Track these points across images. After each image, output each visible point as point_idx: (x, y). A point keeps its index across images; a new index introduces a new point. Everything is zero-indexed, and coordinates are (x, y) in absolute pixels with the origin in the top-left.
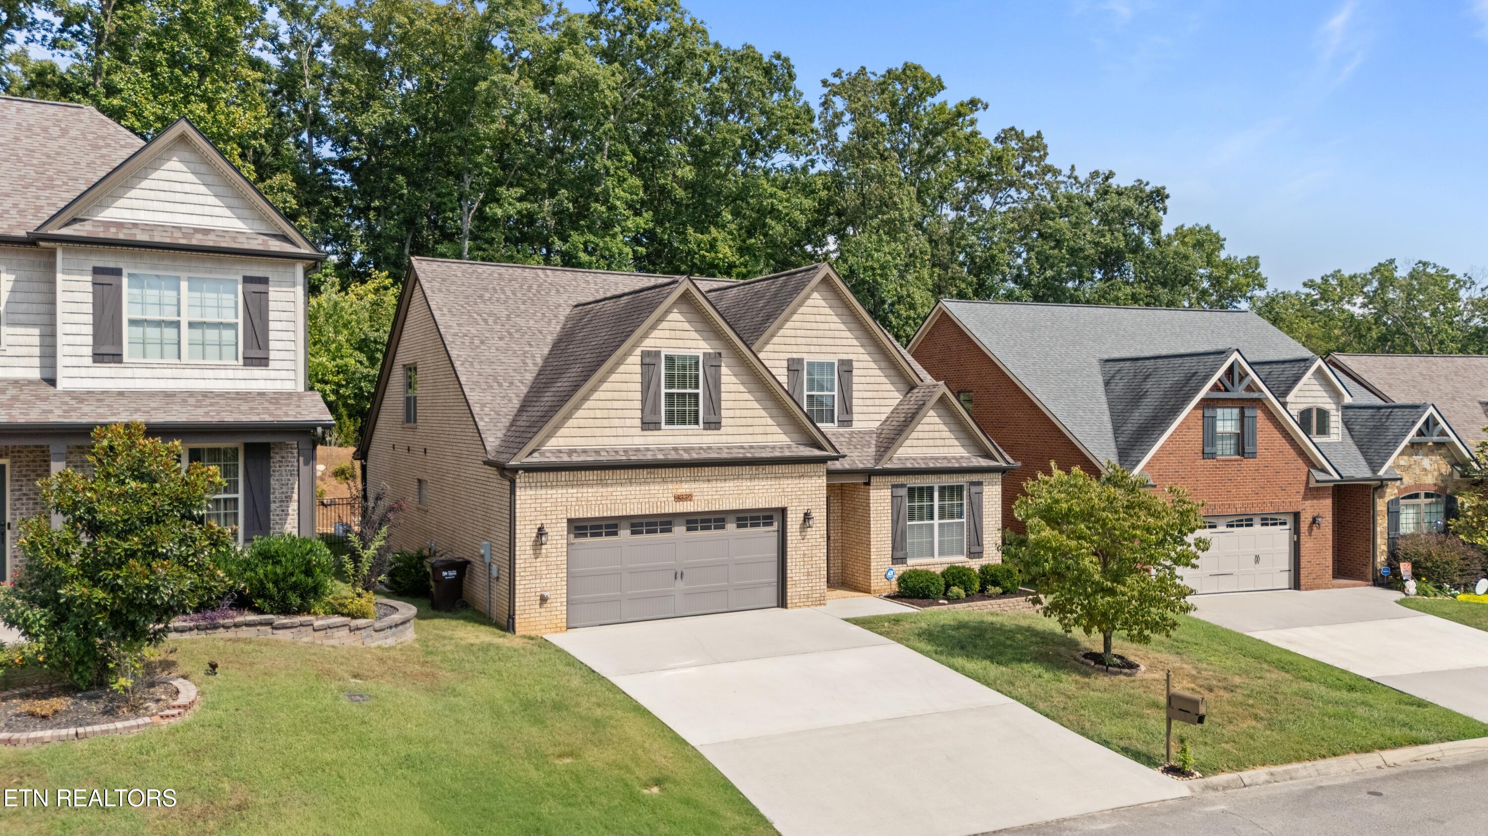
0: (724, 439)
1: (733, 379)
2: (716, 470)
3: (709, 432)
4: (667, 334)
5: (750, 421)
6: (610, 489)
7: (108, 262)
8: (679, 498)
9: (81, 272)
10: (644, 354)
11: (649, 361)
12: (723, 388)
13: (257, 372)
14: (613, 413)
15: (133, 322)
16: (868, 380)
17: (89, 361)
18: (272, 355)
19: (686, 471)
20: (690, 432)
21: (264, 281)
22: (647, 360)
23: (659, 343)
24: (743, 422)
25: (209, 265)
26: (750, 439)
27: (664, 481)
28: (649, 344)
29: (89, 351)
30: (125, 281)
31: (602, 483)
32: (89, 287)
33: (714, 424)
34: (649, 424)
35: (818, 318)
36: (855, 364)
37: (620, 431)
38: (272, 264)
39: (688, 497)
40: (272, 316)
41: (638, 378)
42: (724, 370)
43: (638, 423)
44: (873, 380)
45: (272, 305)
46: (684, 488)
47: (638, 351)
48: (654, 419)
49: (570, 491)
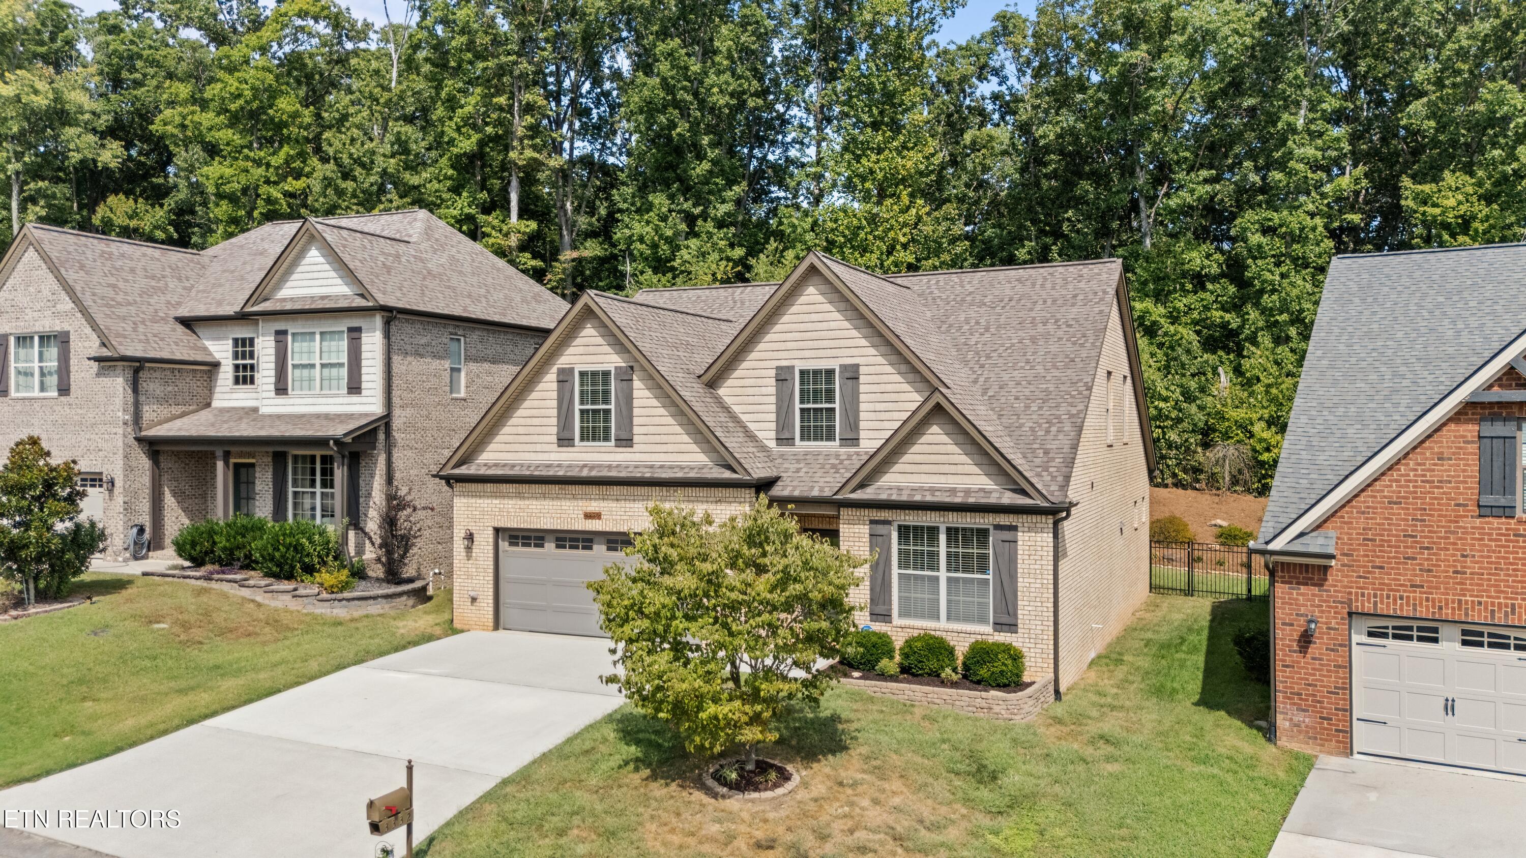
0: (638, 457)
1: (647, 393)
2: (625, 490)
3: (621, 449)
4: (581, 350)
5: (664, 439)
6: (527, 502)
7: (281, 326)
8: (588, 516)
9: (269, 334)
10: (561, 371)
11: (564, 377)
12: (636, 403)
13: (355, 399)
14: (532, 430)
15: (294, 366)
16: (883, 388)
17: (273, 394)
18: (364, 386)
19: (594, 490)
20: (603, 449)
21: (358, 330)
22: (561, 378)
23: (573, 359)
24: (657, 439)
25: (330, 322)
26: (663, 457)
27: (574, 497)
28: (564, 361)
29: (272, 387)
30: (290, 338)
31: (520, 496)
32: (273, 344)
33: (626, 441)
34: (565, 441)
35: (814, 317)
36: (862, 370)
37: (539, 447)
38: (364, 316)
39: (597, 516)
40: (364, 355)
41: (555, 395)
42: (637, 384)
43: (554, 439)
44: (889, 388)
45: (364, 348)
46: (593, 506)
47: (554, 369)
48: (566, 435)
49: (495, 501)
